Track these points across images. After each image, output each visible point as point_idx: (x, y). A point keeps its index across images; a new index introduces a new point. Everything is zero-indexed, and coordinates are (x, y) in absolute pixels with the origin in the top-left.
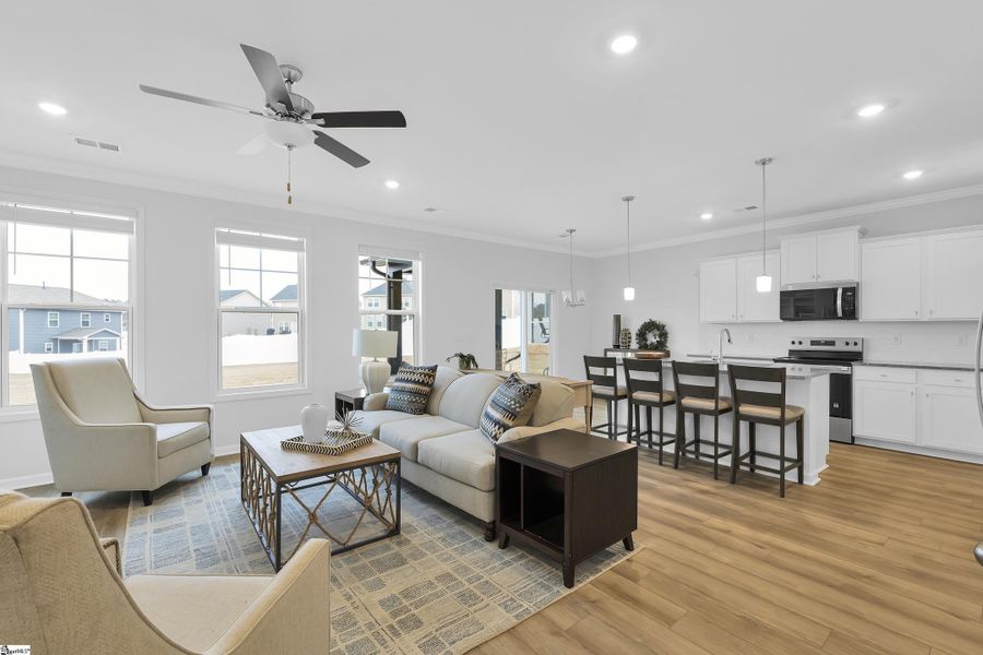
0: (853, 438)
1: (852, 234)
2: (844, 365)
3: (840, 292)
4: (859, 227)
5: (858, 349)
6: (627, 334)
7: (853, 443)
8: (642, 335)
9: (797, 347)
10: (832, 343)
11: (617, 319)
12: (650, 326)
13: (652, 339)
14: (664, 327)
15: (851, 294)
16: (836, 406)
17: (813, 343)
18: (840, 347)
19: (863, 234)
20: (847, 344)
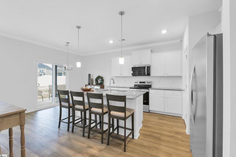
0: (149, 110)
1: (149, 51)
2: (147, 89)
3: (146, 68)
4: (151, 49)
5: (150, 84)
6: (92, 80)
7: (149, 112)
8: (97, 80)
9: (136, 84)
10: (144, 82)
11: (90, 75)
12: (99, 77)
13: (99, 82)
14: (102, 78)
15: (149, 68)
16: (145, 101)
17: (140, 82)
18: (146, 84)
19: (152, 51)
20: (148, 83)
